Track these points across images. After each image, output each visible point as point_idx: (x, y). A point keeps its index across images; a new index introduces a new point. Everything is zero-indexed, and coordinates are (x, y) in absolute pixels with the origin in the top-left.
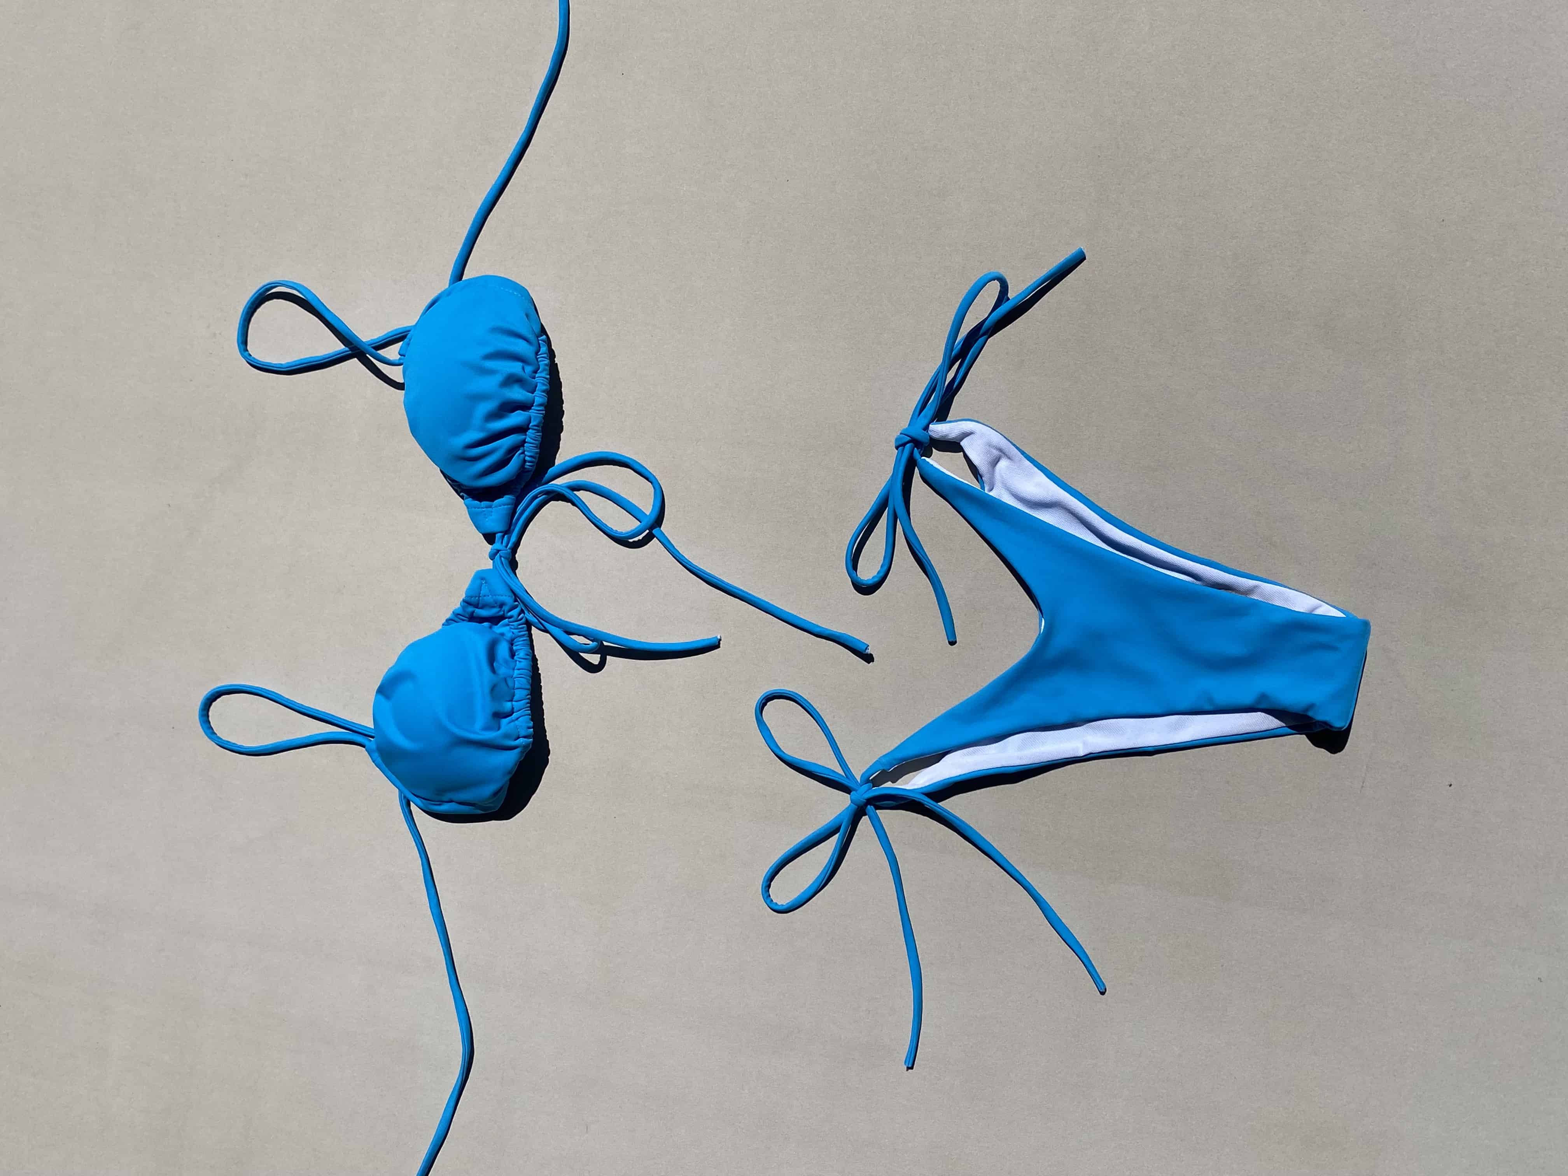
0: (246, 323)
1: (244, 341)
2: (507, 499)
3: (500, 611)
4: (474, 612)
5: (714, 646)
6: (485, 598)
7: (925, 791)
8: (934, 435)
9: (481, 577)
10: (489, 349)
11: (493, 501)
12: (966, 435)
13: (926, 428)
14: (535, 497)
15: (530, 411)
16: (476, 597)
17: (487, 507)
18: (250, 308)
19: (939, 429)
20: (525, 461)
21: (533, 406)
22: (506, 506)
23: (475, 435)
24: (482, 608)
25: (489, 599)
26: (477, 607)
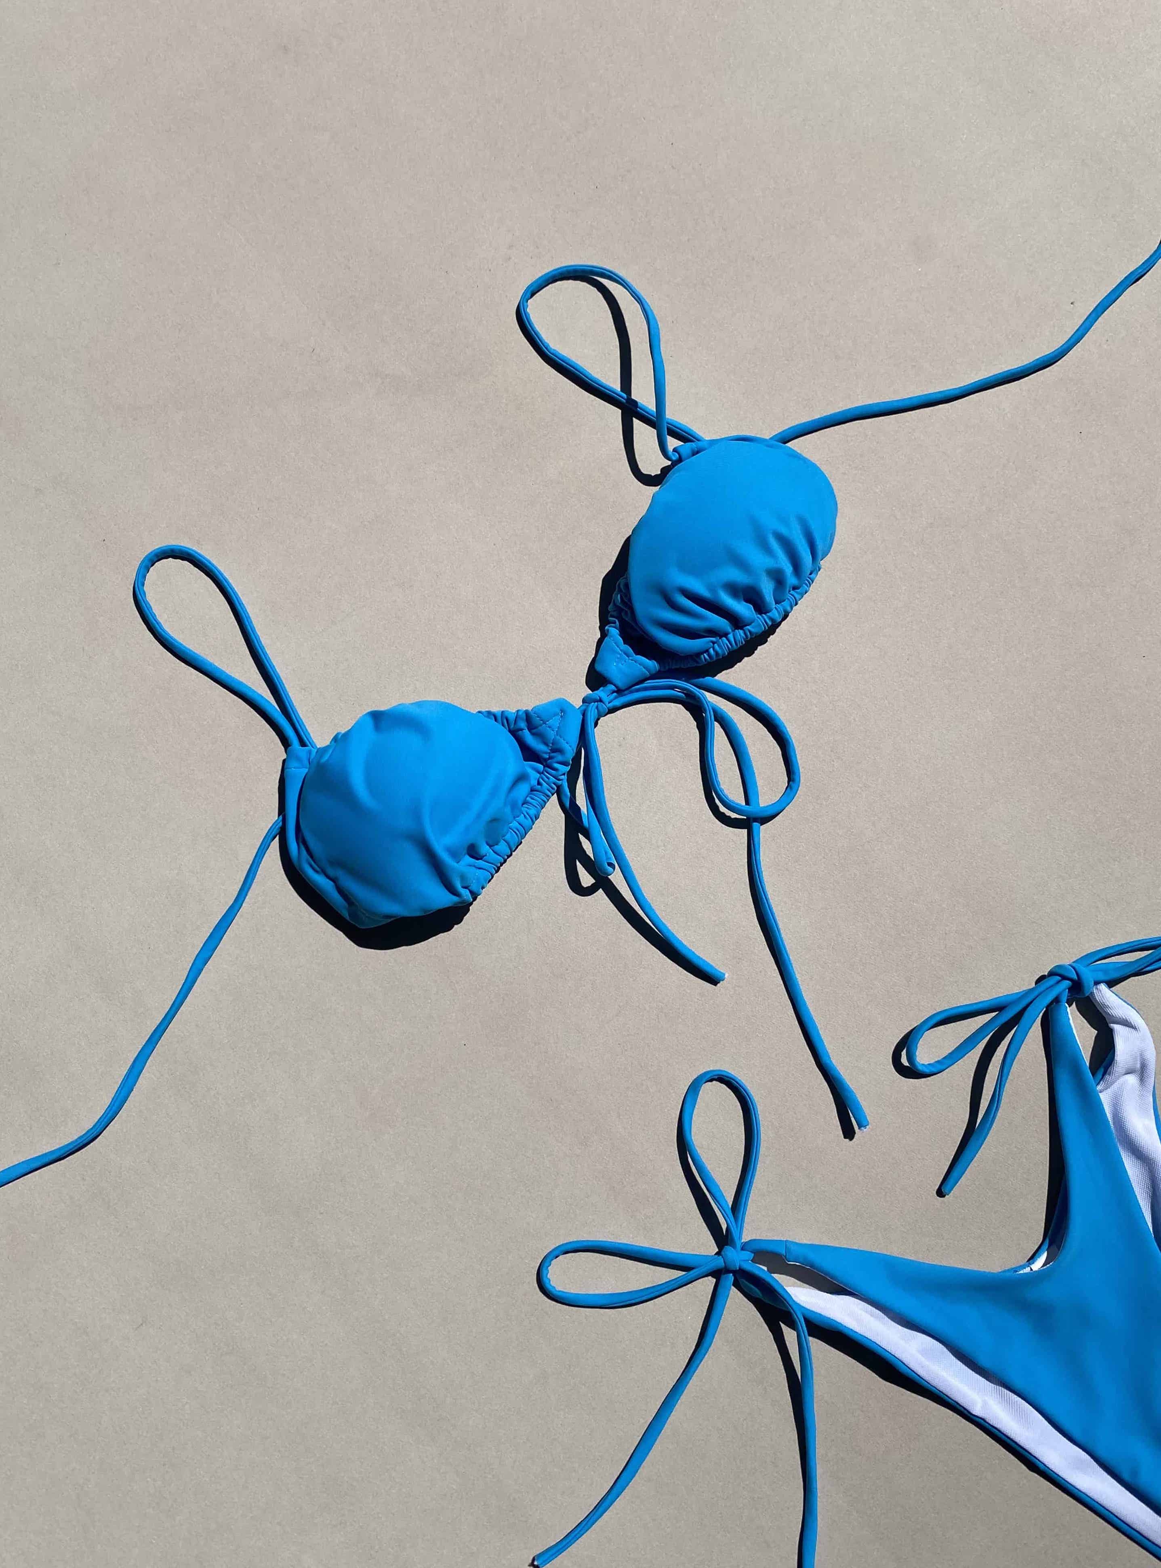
0: (551, 281)
1: (533, 291)
2: (652, 665)
3: (546, 753)
4: (522, 730)
5: (712, 979)
6: (548, 728)
7: (808, 1315)
8: (1098, 997)
9: (562, 708)
10: (784, 531)
11: (637, 654)
12: (1126, 1023)
13: (1097, 983)
14: (672, 688)
15: (759, 616)
16: (542, 720)
17: (625, 653)
18: (569, 272)
19: (1106, 996)
20: (707, 651)
21: (765, 613)
22: (644, 669)
23: (699, 587)
24: (533, 734)
25: (551, 735)
26: (530, 729)
